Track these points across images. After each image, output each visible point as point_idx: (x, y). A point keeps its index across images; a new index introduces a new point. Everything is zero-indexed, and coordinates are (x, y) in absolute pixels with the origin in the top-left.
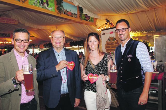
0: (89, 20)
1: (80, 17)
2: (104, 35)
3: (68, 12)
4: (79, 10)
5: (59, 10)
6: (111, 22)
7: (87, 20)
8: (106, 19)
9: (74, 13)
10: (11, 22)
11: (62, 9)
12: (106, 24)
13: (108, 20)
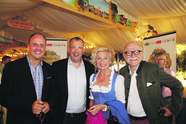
0: (125, 23)
1: (113, 18)
2: (147, 45)
3: (94, 9)
4: (112, 8)
5: (81, 5)
6: (155, 30)
7: (123, 24)
8: (149, 26)
9: (104, 12)
10: (25, 27)
11: (86, 3)
12: (149, 31)
13: (152, 26)
